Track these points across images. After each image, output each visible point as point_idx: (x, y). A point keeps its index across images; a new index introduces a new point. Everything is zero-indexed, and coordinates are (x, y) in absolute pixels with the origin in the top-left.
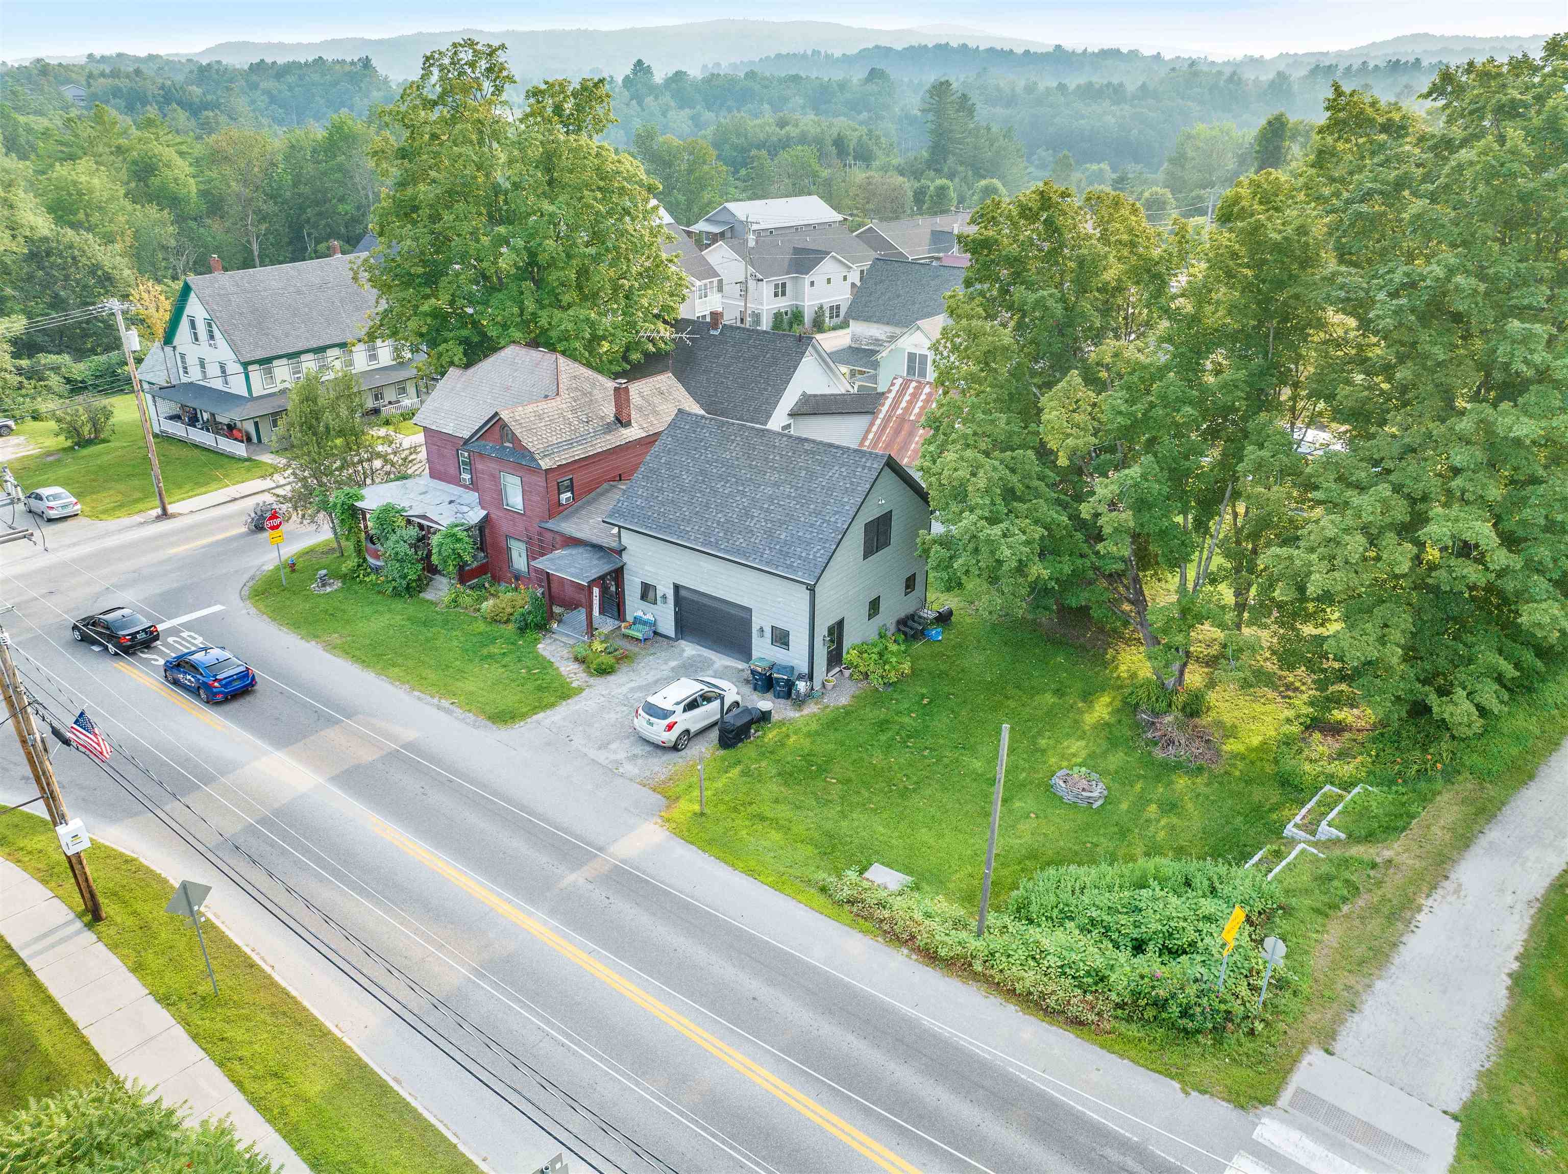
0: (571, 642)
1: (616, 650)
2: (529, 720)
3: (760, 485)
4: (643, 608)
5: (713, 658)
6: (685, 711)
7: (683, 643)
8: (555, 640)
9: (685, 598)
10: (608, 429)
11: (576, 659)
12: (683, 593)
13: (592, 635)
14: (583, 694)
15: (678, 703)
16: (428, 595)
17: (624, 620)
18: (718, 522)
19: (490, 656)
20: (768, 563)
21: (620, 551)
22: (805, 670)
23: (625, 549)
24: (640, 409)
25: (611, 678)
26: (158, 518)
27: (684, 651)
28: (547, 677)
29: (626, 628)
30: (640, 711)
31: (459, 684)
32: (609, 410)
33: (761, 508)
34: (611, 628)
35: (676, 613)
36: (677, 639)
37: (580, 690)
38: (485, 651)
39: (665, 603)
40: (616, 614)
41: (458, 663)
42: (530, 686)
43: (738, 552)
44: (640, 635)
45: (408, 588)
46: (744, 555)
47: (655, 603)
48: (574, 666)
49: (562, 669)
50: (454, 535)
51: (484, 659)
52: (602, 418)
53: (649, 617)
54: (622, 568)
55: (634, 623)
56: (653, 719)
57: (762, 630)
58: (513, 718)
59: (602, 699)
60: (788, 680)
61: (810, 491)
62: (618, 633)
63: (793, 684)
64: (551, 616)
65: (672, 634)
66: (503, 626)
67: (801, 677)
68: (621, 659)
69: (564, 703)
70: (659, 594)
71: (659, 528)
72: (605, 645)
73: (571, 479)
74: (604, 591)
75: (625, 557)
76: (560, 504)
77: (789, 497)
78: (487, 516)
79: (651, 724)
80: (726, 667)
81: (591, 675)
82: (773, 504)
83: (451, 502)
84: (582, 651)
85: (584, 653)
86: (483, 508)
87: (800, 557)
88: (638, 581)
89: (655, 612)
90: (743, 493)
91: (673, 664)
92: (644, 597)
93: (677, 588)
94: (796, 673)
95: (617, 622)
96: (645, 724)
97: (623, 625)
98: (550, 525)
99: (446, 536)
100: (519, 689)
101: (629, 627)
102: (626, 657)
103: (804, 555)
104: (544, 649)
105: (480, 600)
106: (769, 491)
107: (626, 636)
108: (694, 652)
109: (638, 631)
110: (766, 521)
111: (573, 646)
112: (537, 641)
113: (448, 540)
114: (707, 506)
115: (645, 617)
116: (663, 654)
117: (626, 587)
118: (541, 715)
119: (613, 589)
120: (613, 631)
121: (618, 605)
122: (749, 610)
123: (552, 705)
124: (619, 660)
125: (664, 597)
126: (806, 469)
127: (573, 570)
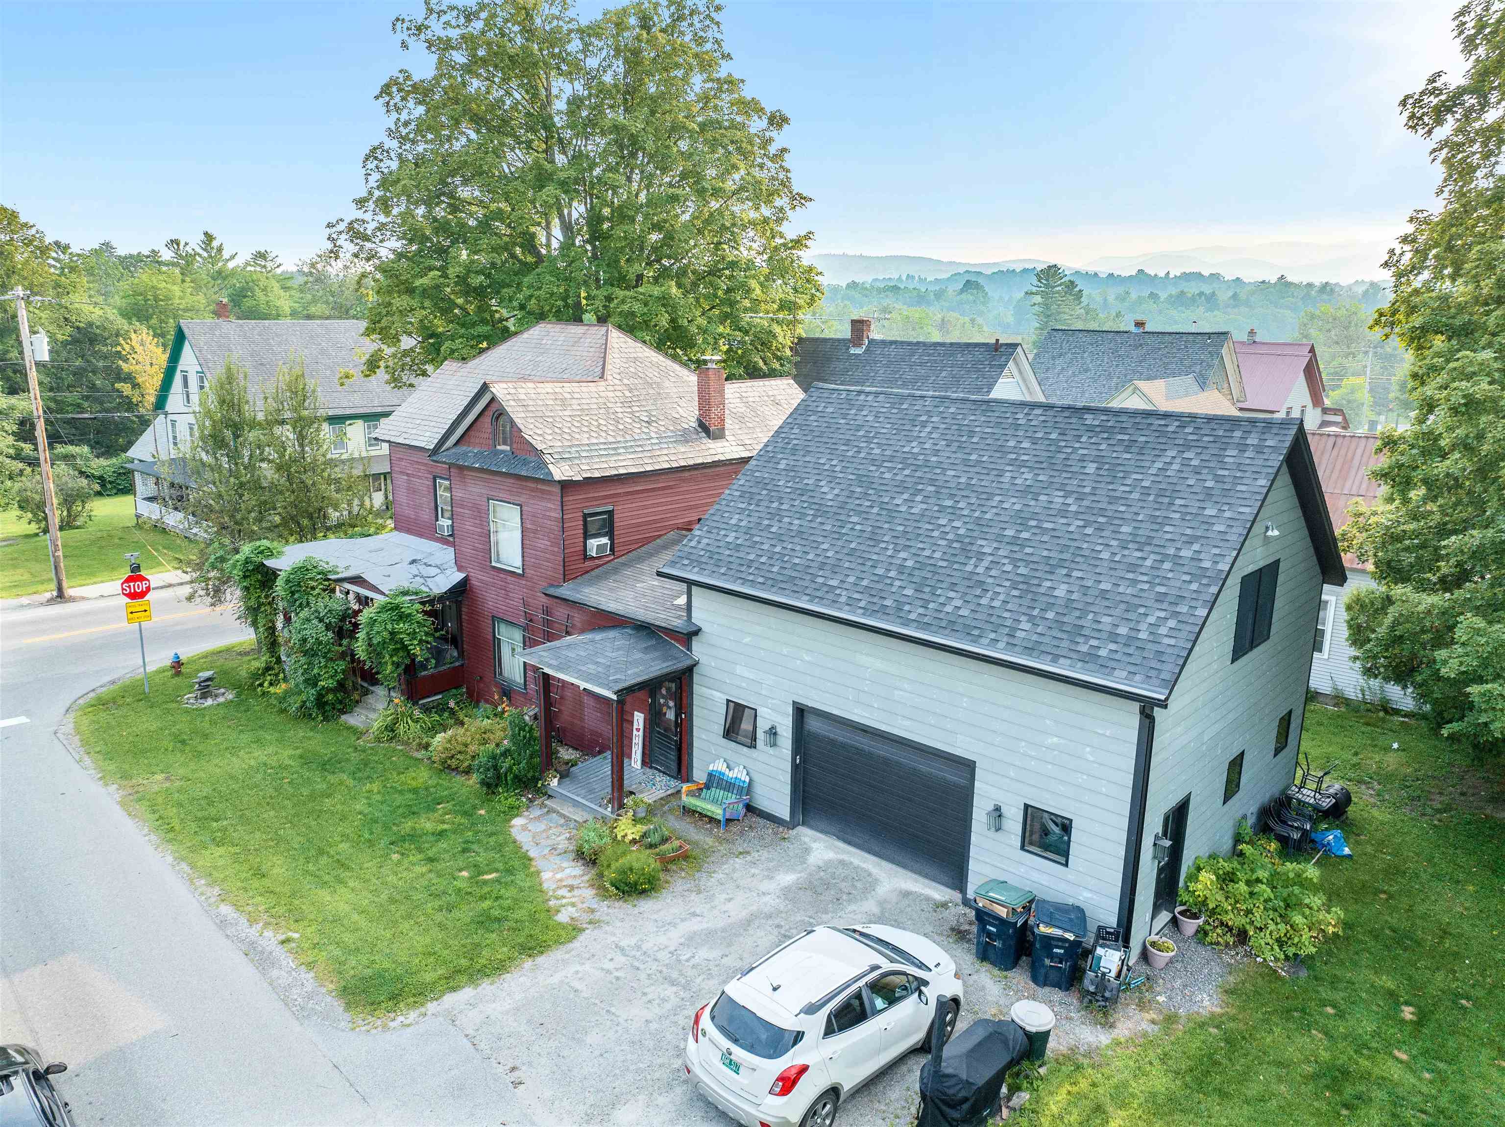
0: (578, 816)
1: (665, 840)
2: (431, 1007)
3: (990, 496)
4: (728, 755)
5: (875, 871)
6: (829, 1031)
7: (806, 834)
8: (551, 811)
9: (816, 737)
10: (685, 437)
11: (580, 855)
12: (813, 724)
13: (621, 806)
14: (576, 944)
15: (811, 1009)
16: (355, 719)
17: (688, 779)
18: (901, 569)
19: (413, 837)
20: (1029, 650)
21: (689, 636)
22: (1111, 920)
23: (697, 632)
24: (741, 419)
25: (646, 906)
26: (51, 601)
27: (807, 850)
28: (511, 892)
29: (690, 793)
30: (706, 1021)
31: (324, 895)
32: (689, 413)
33: (999, 538)
34: (661, 794)
35: (795, 768)
36: (792, 825)
37: (574, 930)
38: (408, 825)
39: (774, 745)
40: (674, 766)
41: (344, 846)
42: (465, 914)
43: (951, 627)
44: (717, 812)
45: (320, 703)
46: (967, 632)
47: (753, 745)
48: (573, 871)
49: (546, 876)
50: (397, 607)
51: (398, 841)
52: (675, 420)
53: (738, 774)
54: (689, 670)
55: (708, 786)
56: (739, 1053)
57: (998, 813)
58: (395, 998)
59: (621, 959)
60: (1076, 944)
61: (1113, 500)
62: (674, 803)
63: (1088, 952)
64: (548, 761)
65: (783, 811)
66: (460, 779)
67: (1104, 936)
68: (673, 860)
69: (528, 964)
70: (763, 726)
71: (773, 583)
72: (641, 828)
73: (610, 513)
74: (654, 718)
75: (698, 649)
76: (586, 557)
77: (1063, 512)
78: (464, 583)
79: (735, 1067)
80: (906, 894)
81: (603, 893)
82: (1027, 528)
83: (413, 562)
84: (592, 838)
85: (597, 843)
86: (460, 569)
87: (1113, 637)
88: (720, 698)
89: (750, 765)
90: (954, 512)
91: (788, 878)
92: (731, 732)
93: (800, 712)
94: (1092, 928)
95: (673, 783)
96: (715, 1059)
97: (685, 787)
98: (566, 591)
99: (384, 609)
100: (439, 917)
101: (697, 793)
102: (686, 857)
103: (1123, 630)
104: (524, 828)
105: (433, 730)
106: (1013, 504)
107: (688, 812)
108: (830, 855)
109: (715, 801)
110: (1014, 562)
111: (579, 825)
112: (513, 811)
113: (384, 616)
114: (874, 539)
115: (731, 775)
116: (765, 854)
117: (696, 711)
118: (467, 993)
119: (671, 715)
120: (665, 799)
121: (679, 750)
122: (968, 767)
123: (499, 968)
124: (667, 863)
125: (772, 732)
126: (1099, 460)
127: (591, 668)
